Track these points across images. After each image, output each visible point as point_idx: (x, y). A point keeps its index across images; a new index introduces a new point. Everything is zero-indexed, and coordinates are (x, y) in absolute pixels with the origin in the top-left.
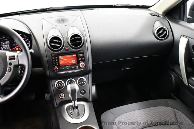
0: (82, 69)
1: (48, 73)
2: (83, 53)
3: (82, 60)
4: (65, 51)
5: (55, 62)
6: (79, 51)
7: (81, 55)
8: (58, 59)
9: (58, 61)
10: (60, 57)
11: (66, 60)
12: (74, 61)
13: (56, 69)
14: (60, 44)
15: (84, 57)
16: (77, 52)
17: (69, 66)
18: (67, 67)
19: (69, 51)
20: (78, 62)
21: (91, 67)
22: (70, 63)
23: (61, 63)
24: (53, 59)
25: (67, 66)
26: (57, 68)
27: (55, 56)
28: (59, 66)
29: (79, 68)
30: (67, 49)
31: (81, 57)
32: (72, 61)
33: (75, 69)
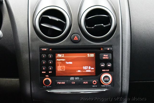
0: (105, 87)
1: (28, 89)
2: (111, 52)
3: (106, 67)
4: (70, 44)
5: (47, 65)
6: (103, 46)
7: (106, 56)
8: (54, 59)
9: (54, 65)
10: (59, 55)
11: (71, 63)
12: (89, 69)
13: (47, 80)
14: (62, 25)
15: (111, 61)
16: (99, 48)
17: (76, 78)
18: (72, 81)
19: (80, 44)
20: (99, 71)
21: (126, 87)
22: (79, 71)
23: (59, 68)
24: (41, 59)
25: (72, 78)
26: (50, 80)
27: (47, 53)
28: (53, 75)
29: (100, 85)
30: (76, 38)
31: (106, 61)
32: (85, 68)
33: (90, 86)
